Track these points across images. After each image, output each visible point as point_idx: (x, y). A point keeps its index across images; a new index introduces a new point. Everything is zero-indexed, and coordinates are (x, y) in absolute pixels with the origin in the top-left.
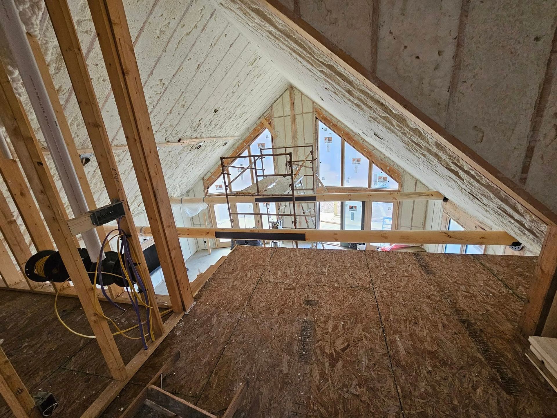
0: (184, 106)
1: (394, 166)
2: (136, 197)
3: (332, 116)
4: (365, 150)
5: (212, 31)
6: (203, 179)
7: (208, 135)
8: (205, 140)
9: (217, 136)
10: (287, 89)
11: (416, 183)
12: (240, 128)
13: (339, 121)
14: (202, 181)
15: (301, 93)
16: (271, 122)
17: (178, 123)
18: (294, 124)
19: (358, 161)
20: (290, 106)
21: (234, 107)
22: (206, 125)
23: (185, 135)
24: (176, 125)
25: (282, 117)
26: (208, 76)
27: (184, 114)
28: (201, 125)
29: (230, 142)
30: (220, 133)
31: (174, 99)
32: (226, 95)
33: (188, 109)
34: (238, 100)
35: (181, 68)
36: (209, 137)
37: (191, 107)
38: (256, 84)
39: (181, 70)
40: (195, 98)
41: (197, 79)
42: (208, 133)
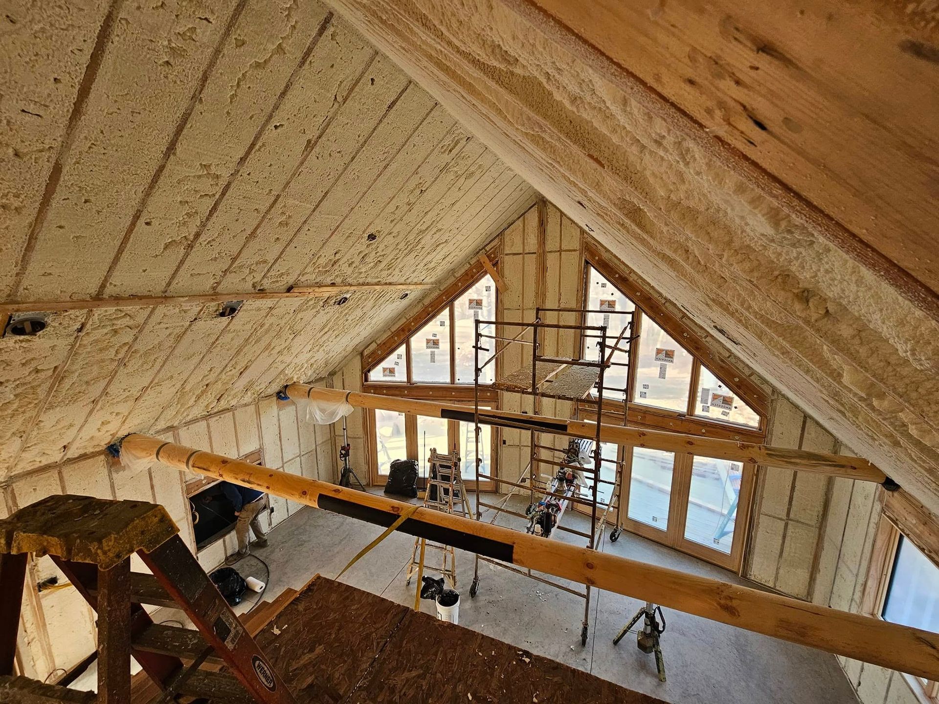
0: (287, 224)
1: (752, 378)
3: (619, 260)
4: (685, 334)
5: (332, 66)
6: (362, 354)
7: (361, 281)
8: (353, 288)
9: (384, 281)
10: (534, 205)
11: (804, 423)
12: (433, 268)
13: (632, 271)
14: (359, 357)
15: (561, 212)
16: (497, 262)
17: (279, 257)
18: (542, 269)
19: (669, 355)
20: (538, 236)
21: (415, 231)
22: (353, 262)
23: (302, 280)
24: (276, 260)
25: (520, 254)
26: (341, 169)
27: (291, 241)
28: (341, 263)
29: (414, 292)
30: (391, 276)
31: (256, 209)
32: (391, 207)
33: (299, 230)
34: (423, 220)
35: (259, 144)
36: (363, 284)
37: (306, 228)
38: (462, 192)
39: (261, 147)
40: (314, 211)
41: (310, 171)
42: (361, 276)
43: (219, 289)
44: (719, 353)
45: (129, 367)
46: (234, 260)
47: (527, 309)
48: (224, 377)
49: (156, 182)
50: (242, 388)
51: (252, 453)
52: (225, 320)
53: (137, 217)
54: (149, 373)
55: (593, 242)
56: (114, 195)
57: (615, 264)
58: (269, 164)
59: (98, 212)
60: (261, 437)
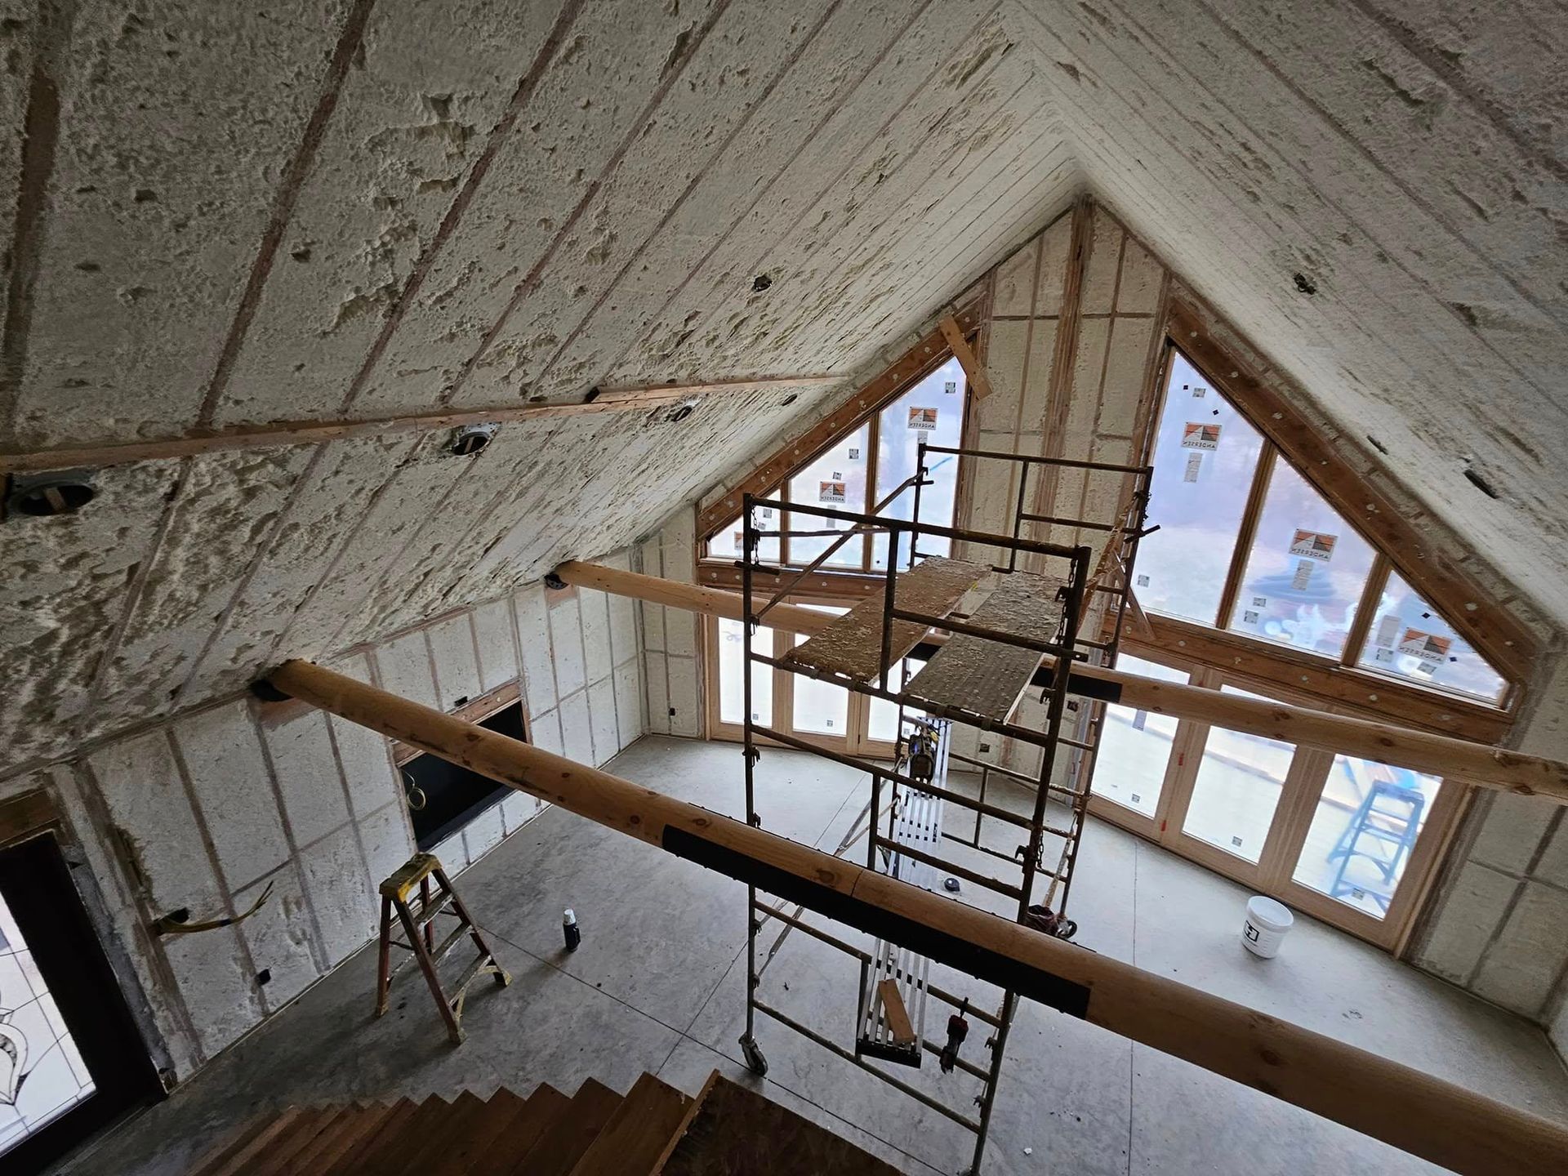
0: (605, 256)
1: (1511, 607)
2: (426, 575)
4: (1370, 507)
6: (697, 506)
7: (722, 373)
8: (707, 389)
9: (762, 373)
10: (1067, 211)
12: (854, 345)
14: (691, 511)
15: (1127, 230)
16: (975, 334)
17: (580, 330)
18: (1068, 349)
19: (1323, 544)
20: (1066, 280)
21: (844, 269)
22: (715, 338)
23: (617, 376)
24: (572, 338)
25: (1025, 318)
26: (736, 116)
27: (606, 294)
28: (693, 339)
29: (809, 393)
30: (775, 363)
31: (545, 220)
32: (815, 216)
33: (625, 270)
34: (866, 245)
35: (569, 42)
36: (725, 381)
37: (642, 262)
38: (954, 181)
39: (570, 52)
40: (662, 224)
41: (672, 122)
42: (724, 364)
43: (456, 400)
44: (1442, 550)
45: (278, 557)
46: (488, 337)
47: (1026, 433)
48: (457, 558)
49: (316, 146)
50: (486, 573)
51: (505, 686)
52: (464, 460)
53: (273, 239)
54: (319, 563)
55: (1189, 298)
56: (210, 178)
57: (1235, 350)
58: (583, 102)
59: (179, 226)
60: (519, 657)
